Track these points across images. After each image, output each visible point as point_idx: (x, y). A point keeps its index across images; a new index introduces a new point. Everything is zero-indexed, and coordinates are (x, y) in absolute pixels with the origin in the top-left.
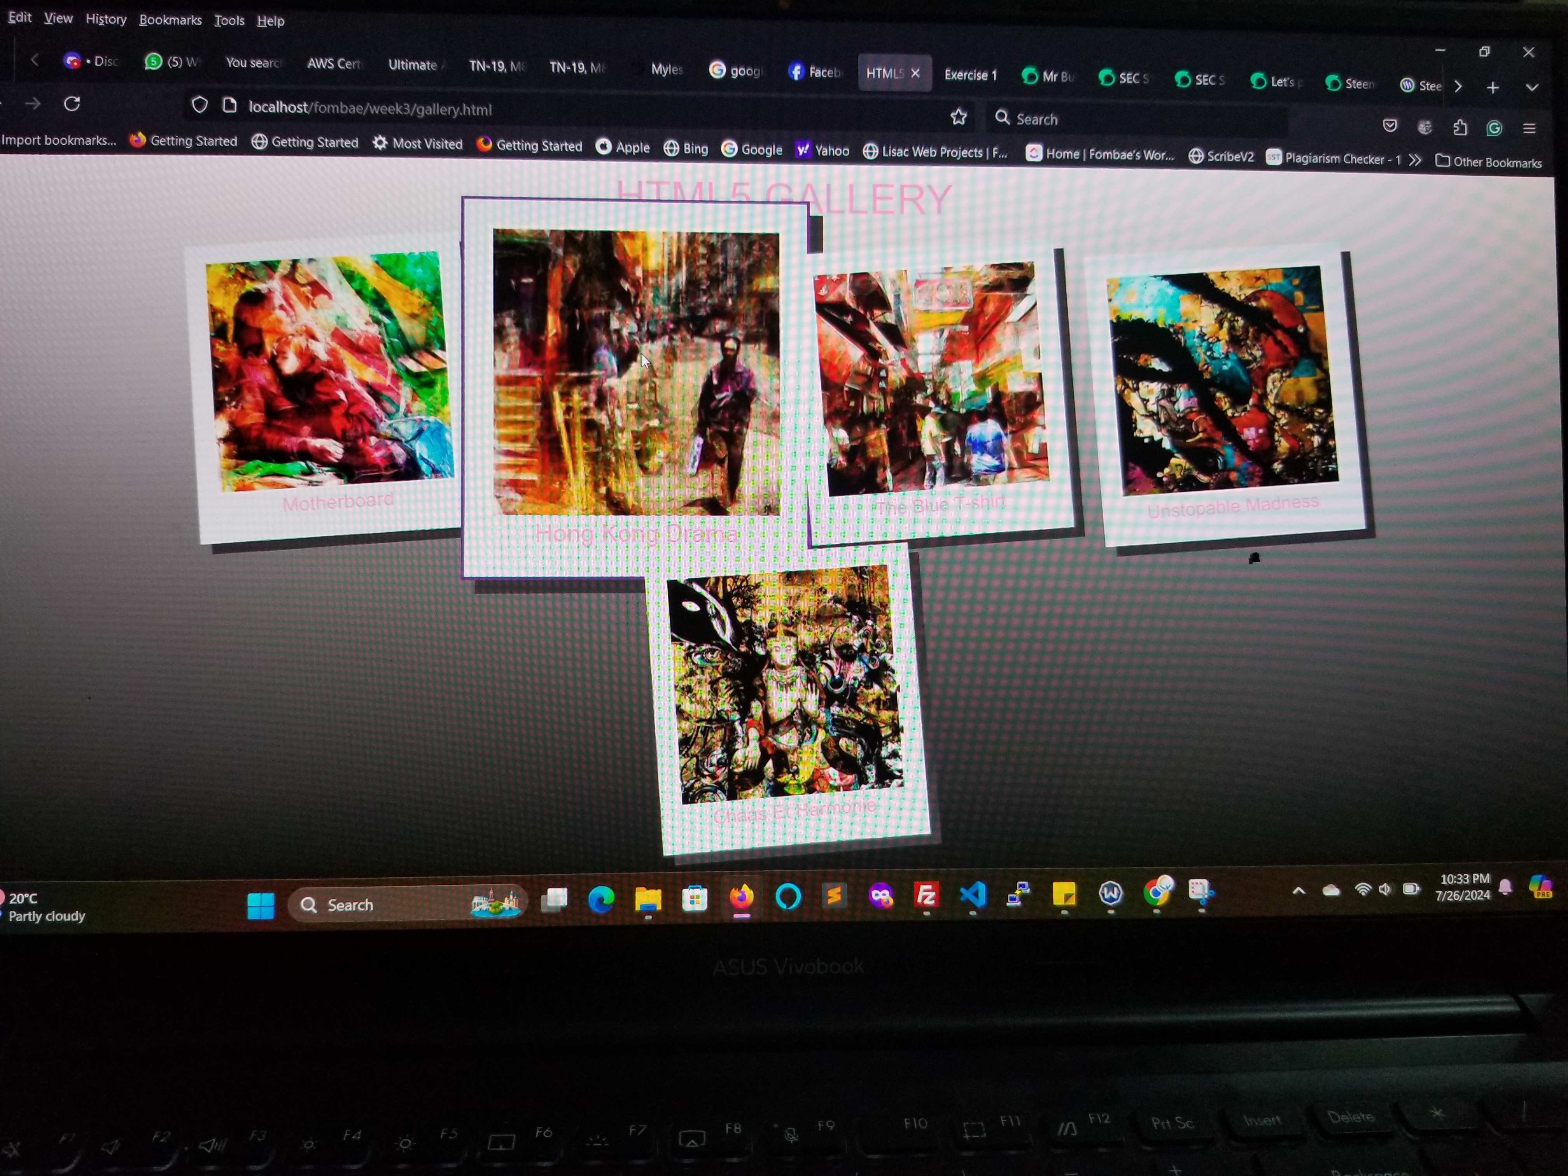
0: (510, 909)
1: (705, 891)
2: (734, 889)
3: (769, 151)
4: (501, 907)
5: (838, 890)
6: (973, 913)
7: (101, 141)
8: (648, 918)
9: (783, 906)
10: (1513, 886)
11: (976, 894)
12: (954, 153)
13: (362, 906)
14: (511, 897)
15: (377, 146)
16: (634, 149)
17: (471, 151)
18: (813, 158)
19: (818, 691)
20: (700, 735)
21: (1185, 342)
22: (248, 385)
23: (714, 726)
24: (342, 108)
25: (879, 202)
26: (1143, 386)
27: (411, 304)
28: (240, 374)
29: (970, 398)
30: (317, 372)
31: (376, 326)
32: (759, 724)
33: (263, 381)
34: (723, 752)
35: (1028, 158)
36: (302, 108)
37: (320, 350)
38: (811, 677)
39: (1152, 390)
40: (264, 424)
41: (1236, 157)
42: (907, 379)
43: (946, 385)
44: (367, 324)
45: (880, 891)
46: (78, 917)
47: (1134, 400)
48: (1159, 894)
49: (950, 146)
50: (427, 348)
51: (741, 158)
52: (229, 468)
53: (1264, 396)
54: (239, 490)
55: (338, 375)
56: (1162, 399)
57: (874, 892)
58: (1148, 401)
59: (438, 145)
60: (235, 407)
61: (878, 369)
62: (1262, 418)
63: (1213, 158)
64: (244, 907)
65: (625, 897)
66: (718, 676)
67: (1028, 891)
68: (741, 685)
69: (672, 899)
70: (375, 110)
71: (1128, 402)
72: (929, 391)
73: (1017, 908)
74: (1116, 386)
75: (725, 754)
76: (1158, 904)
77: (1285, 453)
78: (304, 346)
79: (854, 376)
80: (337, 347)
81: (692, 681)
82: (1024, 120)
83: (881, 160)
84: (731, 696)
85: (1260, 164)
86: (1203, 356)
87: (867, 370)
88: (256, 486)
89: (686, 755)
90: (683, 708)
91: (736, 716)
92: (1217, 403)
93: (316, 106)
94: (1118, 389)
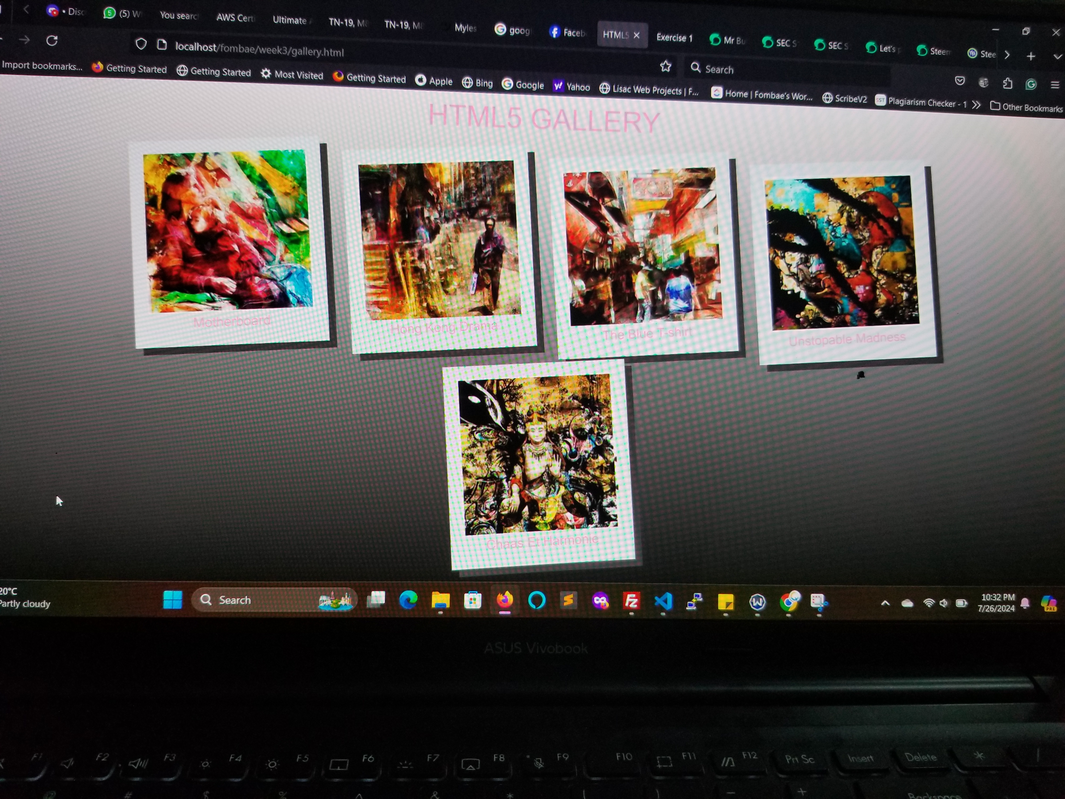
0: (345, 605)
1: (480, 594)
2: (499, 595)
3: (534, 86)
4: (340, 603)
5: (572, 596)
6: (663, 614)
7: (72, 68)
8: (441, 613)
9: (533, 606)
10: (1031, 603)
11: (666, 601)
12: (662, 91)
13: (243, 601)
14: (346, 596)
15: (264, 75)
16: (442, 82)
17: (329, 81)
18: (564, 92)
19: (560, 460)
20: (478, 488)
21: (817, 225)
22: (171, 239)
23: (488, 482)
24: (240, 49)
25: (610, 124)
26: (788, 254)
27: (285, 185)
28: (166, 231)
29: (669, 260)
30: (219, 231)
31: (261, 200)
32: (520, 482)
33: (181, 237)
34: (494, 500)
35: (713, 96)
36: (213, 48)
37: (221, 216)
38: (555, 450)
39: (794, 258)
40: (181, 266)
41: (855, 100)
42: (627, 246)
43: (653, 251)
44: (254, 198)
45: (600, 597)
46: (45, 605)
47: (781, 264)
48: (791, 603)
49: (659, 86)
50: (295, 216)
51: (515, 90)
52: (156, 296)
53: (870, 264)
54: (163, 311)
55: (233, 234)
56: (801, 264)
57: (596, 598)
58: (791, 265)
59: (306, 76)
60: (162, 254)
61: (606, 238)
62: (867, 279)
63: (839, 100)
64: (161, 600)
65: (425, 599)
66: (492, 447)
67: (701, 600)
68: (508, 455)
69: (457, 600)
70: (263, 50)
71: (777, 265)
72: (641, 255)
73: (692, 611)
74: (770, 254)
75: (496, 502)
76: (790, 610)
77: (883, 304)
78: (210, 213)
79: (590, 243)
80: (234, 214)
81: (474, 451)
82: (710, 70)
83: (611, 94)
84: (501, 461)
85: (871, 105)
86: (829, 236)
87: (599, 239)
88: (175, 309)
89: (469, 501)
90: (467, 469)
91: (503, 476)
92: (838, 268)
93: (222, 46)
94: (771, 257)
